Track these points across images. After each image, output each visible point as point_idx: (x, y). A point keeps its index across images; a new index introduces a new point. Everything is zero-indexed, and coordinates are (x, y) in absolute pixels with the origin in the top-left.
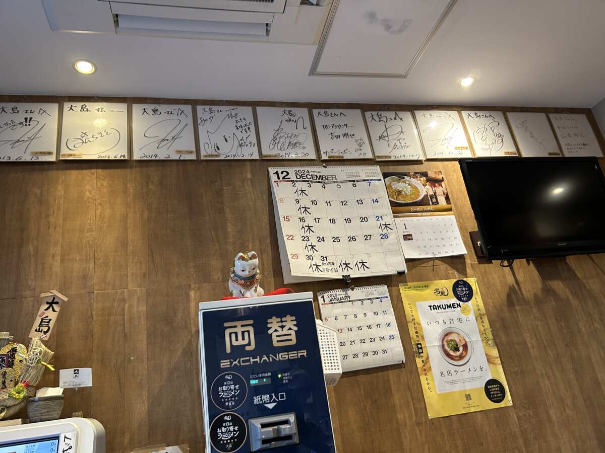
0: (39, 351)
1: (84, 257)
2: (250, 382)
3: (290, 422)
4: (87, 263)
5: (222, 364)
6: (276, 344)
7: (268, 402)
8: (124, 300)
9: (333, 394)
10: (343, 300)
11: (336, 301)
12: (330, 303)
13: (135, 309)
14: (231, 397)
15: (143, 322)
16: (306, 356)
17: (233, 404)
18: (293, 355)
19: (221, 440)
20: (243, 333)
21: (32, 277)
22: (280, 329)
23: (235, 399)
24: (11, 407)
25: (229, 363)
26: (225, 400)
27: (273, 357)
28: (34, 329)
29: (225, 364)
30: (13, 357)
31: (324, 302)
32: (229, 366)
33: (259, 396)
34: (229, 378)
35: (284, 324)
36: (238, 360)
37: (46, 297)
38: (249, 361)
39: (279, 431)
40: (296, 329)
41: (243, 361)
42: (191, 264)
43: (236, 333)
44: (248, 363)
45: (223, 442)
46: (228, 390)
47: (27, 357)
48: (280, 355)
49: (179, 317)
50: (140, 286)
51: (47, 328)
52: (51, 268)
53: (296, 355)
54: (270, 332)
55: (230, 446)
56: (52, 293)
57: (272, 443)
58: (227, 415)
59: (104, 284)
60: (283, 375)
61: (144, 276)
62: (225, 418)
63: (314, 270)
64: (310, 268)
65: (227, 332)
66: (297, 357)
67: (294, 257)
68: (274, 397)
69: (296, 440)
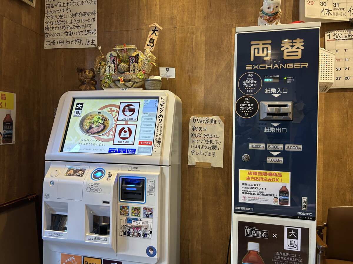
0: (149, 55)
1: (171, 6)
2: (264, 80)
3: (288, 106)
4: (173, 10)
5: (247, 67)
6: (285, 57)
7: (275, 93)
8: (193, 33)
9: (323, 101)
10: (346, 38)
11: (340, 38)
12: (334, 40)
13: (199, 39)
14: (251, 87)
15: (203, 47)
16: (307, 67)
17: (252, 91)
18: (297, 66)
19: (242, 110)
20: (263, 49)
21: (146, 18)
22: (290, 48)
23: (253, 89)
24: (138, 82)
25: (252, 67)
26: (246, 89)
27: (283, 66)
28: (146, 45)
29: (249, 67)
30: (138, 58)
31: (330, 39)
32: (252, 69)
33: (269, 89)
34: (251, 76)
35: (294, 44)
36: (258, 65)
37: (152, 27)
38: (265, 67)
39: (279, 110)
40: (303, 48)
41: (261, 67)
42: (234, 10)
43: (258, 49)
44: (265, 68)
45: (243, 112)
46: (249, 83)
47: (144, 59)
48: (288, 65)
49: (225, 45)
50: (202, 24)
51: (153, 44)
52: (154, 13)
53: (300, 65)
54: (282, 49)
55: (247, 114)
56: (154, 24)
57: (274, 116)
58: (247, 97)
59: (182, 23)
60: (288, 78)
61: (205, 18)
62: (246, 98)
63: (325, 13)
64: (322, 12)
65: (252, 48)
66: (300, 67)
67: (310, 3)
68: (279, 90)
69: (290, 116)
